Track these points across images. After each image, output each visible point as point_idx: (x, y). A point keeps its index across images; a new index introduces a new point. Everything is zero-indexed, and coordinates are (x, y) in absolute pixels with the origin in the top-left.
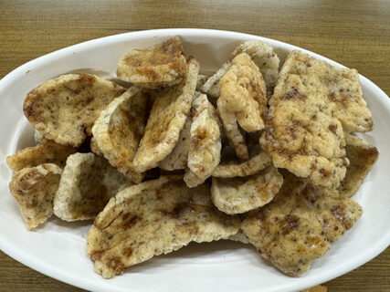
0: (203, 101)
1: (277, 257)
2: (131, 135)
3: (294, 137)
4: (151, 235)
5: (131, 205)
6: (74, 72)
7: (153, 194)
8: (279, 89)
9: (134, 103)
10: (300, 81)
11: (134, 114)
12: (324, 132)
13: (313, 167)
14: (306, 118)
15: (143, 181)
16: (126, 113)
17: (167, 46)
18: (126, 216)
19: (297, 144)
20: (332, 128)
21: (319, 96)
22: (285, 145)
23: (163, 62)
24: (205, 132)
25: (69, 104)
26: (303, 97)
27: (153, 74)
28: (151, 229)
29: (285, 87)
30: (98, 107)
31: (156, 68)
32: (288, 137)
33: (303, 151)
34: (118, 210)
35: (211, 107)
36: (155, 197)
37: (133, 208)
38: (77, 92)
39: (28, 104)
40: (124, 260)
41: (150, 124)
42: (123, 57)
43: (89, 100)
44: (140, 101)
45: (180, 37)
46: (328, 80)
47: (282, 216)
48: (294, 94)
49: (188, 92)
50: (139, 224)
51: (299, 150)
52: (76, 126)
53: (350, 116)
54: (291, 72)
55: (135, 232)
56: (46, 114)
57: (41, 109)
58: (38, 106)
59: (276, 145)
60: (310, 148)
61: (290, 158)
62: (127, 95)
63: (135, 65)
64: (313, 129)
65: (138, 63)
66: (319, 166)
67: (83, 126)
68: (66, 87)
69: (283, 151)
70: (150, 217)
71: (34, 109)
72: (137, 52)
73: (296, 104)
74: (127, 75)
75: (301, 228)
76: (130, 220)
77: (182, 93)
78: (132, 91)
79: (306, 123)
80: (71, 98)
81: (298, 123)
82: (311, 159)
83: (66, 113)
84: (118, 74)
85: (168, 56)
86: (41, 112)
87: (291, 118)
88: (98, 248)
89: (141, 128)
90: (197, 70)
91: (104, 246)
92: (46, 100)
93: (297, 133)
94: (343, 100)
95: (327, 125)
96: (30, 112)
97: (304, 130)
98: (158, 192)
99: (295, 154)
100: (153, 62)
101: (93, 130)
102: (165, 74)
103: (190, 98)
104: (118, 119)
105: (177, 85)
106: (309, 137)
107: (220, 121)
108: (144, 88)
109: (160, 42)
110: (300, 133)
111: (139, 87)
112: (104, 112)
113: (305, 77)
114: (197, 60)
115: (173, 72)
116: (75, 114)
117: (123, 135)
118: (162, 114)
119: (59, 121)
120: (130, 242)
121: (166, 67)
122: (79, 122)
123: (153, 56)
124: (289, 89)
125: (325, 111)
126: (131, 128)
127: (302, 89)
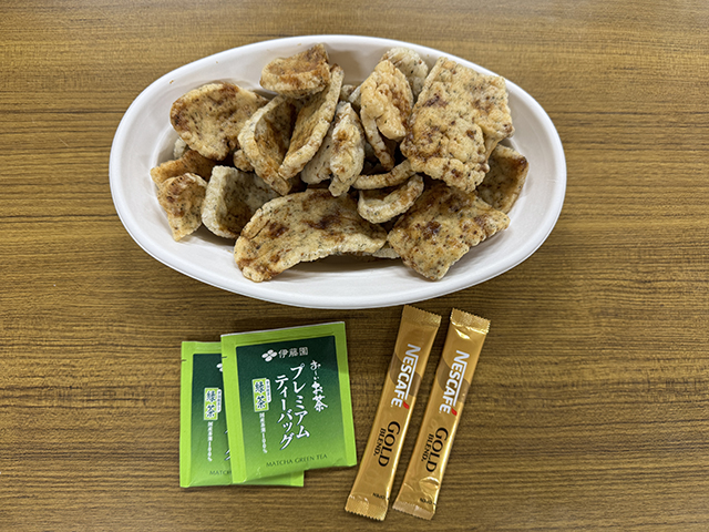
0: (347, 109)
1: (420, 262)
2: (276, 147)
3: (431, 141)
4: (297, 243)
5: (278, 215)
6: (216, 82)
7: (299, 206)
8: (422, 97)
9: (279, 114)
10: (443, 88)
11: (278, 126)
12: (460, 137)
13: (446, 168)
14: (444, 124)
15: (289, 193)
16: (271, 124)
17: (312, 54)
18: (272, 226)
19: (432, 147)
20: (470, 134)
21: (461, 103)
22: (421, 149)
23: (307, 69)
24: (344, 135)
25: (212, 115)
26: (444, 104)
27: (297, 82)
28: (297, 238)
29: (427, 94)
30: (241, 119)
31: (300, 76)
32: (425, 141)
33: (438, 153)
34: (265, 219)
35: (354, 114)
36: (301, 209)
37: (279, 218)
38: (219, 103)
39: (175, 113)
40: (272, 266)
41: (295, 135)
42: (266, 66)
43: (232, 112)
44: (285, 113)
45: (325, 44)
46: (474, 87)
47: (424, 223)
48: (436, 101)
49: (331, 100)
50: (286, 233)
51: (435, 153)
52: (219, 138)
53: (490, 122)
54: (436, 80)
55: (282, 241)
56: (191, 123)
57: (186, 118)
58: (184, 115)
59: (414, 149)
60: (444, 150)
61: (426, 161)
62: (272, 105)
63: (279, 74)
64: (450, 134)
65: (283, 71)
66: (452, 167)
67: (226, 139)
68: (209, 97)
69: (420, 155)
70: (297, 228)
71: (181, 118)
72: (281, 61)
73: (436, 110)
74: (271, 84)
75: (441, 233)
76: (277, 230)
77: (325, 100)
78: (277, 101)
79: (443, 128)
80: (213, 109)
81: (435, 128)
82: (444, 161)
83: (208, 125)
84: (262, 83)
85: (312, 64)
86: (187, 121)
87: (429, 123)
88: (246, 256)
89: (286, 142)
90: (341, 78)
91: (252, 254)
92: (191, 110)
93: (433, 138)
94: (488, 108)
95: (465, 130)
96: (177, 121)
97: (440, 135)
98: (304, 204)
99: (430, 156)
100: (297, 71)
101: (239, 138)
102: (309, 82)
103: (333, 105)
104: (263, 129)
105: (321, 93)
106: (445, 141)
107: (362, 128)
108: (289, 98)
109: (305, 50)
110: (437, 137)
111: (283, 97)
112: (248, 122)
113: (450, 84)
114: (342, 68)
115: (315, 79)
116: (218, 126)
117: (268, 146)
118: (306, 123)
119: (203, 132)
120: (277, 251)
121: (309, 74)
122: (222, 135)
123: (297, 64)
124: (432, 96)
125: (465, 117)
126: (276, 141)
127: (444, 96)
